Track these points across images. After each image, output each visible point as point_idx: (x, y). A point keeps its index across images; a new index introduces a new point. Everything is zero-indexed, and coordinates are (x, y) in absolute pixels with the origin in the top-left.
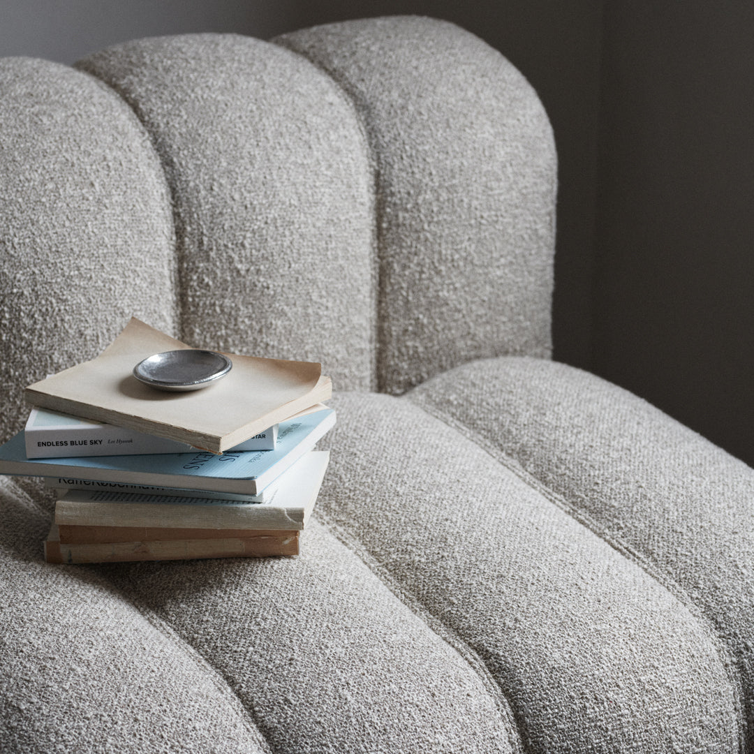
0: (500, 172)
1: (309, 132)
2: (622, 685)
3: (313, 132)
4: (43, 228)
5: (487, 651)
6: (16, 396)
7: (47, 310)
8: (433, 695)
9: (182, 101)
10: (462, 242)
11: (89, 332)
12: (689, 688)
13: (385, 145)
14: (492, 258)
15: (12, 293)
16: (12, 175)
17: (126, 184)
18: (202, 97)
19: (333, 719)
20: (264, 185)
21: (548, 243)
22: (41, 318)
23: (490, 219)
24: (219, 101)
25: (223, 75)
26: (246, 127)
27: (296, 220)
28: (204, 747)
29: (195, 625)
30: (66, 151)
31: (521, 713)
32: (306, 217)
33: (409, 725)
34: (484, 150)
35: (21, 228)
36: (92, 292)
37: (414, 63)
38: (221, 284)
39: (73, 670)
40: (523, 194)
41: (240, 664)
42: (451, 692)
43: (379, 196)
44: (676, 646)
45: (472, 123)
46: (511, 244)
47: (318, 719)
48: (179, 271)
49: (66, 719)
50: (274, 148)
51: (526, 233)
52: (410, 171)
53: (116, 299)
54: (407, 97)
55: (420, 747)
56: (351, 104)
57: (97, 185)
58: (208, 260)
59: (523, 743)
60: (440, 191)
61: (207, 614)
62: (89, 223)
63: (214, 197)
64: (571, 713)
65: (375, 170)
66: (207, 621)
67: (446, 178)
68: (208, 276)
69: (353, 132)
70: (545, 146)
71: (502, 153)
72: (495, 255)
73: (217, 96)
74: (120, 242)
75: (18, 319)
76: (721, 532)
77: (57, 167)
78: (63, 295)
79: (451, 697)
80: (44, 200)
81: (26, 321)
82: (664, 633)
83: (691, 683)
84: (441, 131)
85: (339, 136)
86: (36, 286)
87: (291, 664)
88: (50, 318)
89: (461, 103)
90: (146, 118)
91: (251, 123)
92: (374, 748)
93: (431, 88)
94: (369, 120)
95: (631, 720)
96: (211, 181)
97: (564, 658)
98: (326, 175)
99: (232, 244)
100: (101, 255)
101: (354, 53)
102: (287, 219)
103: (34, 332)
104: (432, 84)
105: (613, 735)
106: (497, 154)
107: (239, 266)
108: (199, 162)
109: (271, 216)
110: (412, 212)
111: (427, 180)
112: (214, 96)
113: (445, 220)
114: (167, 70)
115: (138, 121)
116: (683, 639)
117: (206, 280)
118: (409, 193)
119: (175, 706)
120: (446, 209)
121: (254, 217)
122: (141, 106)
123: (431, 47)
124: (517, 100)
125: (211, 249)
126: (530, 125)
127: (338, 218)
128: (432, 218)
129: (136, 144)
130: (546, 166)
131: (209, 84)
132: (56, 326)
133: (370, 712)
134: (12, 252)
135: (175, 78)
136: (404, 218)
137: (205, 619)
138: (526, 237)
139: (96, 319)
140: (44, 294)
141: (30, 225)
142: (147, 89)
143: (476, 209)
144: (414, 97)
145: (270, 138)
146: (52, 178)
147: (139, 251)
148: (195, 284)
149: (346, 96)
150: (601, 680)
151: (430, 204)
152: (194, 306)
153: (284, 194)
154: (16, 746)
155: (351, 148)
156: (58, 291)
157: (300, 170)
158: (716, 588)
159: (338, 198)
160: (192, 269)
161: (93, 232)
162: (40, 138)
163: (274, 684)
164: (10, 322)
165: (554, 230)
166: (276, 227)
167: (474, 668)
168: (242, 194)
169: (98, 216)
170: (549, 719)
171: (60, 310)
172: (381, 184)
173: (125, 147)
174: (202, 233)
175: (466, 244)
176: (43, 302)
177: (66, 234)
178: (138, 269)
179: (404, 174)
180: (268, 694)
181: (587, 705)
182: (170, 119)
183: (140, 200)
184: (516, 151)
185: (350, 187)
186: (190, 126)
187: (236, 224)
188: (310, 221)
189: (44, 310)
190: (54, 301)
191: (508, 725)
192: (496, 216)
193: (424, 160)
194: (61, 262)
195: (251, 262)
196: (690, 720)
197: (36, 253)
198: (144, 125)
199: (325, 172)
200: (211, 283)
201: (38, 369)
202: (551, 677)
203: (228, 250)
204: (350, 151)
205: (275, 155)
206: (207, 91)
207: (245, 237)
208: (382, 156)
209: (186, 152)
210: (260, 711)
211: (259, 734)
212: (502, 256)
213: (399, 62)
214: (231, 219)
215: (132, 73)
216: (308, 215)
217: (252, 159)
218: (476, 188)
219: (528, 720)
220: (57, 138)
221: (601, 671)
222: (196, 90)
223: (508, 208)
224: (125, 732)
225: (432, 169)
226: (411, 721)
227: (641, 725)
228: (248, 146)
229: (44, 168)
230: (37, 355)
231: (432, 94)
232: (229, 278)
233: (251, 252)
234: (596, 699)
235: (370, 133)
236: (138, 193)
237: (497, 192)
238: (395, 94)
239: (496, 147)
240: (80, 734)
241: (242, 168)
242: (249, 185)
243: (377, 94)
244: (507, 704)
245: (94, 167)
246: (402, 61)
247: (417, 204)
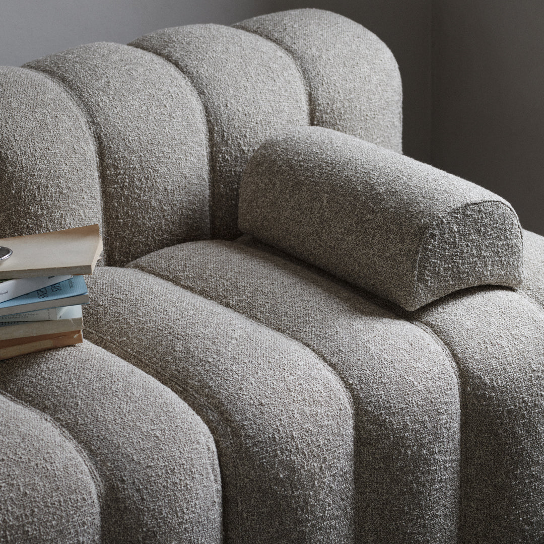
0: (374, 90)
1: (273, 72)
2: (503, 336)
3: (275, 73)
4: (143, 131)
5: (432, 324)
6: (132, 226)
7: (148, 176)
8: (411, 345)
9: (203, 60)
10: (357, 130)
11: (169, 188)
12: (536, 336)
13: (313, 78)
14: (373, 138)
15: (130, 168)
16: (123, 103)
17: (182, 105)
18: (213, 56)
19: (366, 357)
20: (253, 102)
21: (399, 130)
22: (145, 181)
23: (371, 117)
24: (222, 59)
25: (220, 45)
26: (239, 71)
27: (272, 121)
28: (306, 373)
29: (278, 322)
30: (149, 89)
31: (455, 352)
32: (277, 119)
33: (403, 359)
34: (365, 78)
35: (132, 131)
36: (170, 166)
37: (320, 33)
38: (234, 159)
39: (230, 342)
40: (387, 102)
41: (310, 337)
42: (420, 343)
43: (312, 107)
44: (526, 316)
45: (357, 63)
46: (382, 131)
47: (359, 358)
48: (211, 153)
49: (234, 364)
50: (256, 82)
51: (389, 124)
52: (328, 91)
53: (182, 169)
54: (321, 51)
55: (410, 369)
56: (291, 57)
57: (168, 106)
58: (227, 146)
59: (458, 367)
60: (344, 101)
61: (283, 316)
62: (167, 127)
63: (228, 110)
64: (480, 351)
65: (309, 92)
66: (284, 320)
67: (347, 94)
68: (227, 154)
69: (295, 71)
70: (396, 74)
71: (375, 79)
72: (375, 137)
73: (220, 55)
74: (182, 137)
75: (133, 182)
76: (536, 262)
77: (146, 97)
78: (156, 167)
79: (420, 345)
80: (142, 115)
81: (137, 183)
82: (519, 310)
83: (537, 334)
84: (342, 69)
85: (289, 74)
86: (142, 163)
87: (337, 334)
88: (150, 181)
89: (350, 53)
90: (185, 70)
91: (242, 69)
92: (388, 370)
93: (332, 46)
94: (302, 64)
95: (510, 353)
96: (226, 101)
97: (472, 325)
98: (285, 96)
99: (240, 136)
100: (174, 145)
101: (285, 29)
102: (267, 120)
103: (141, 189)
104: (333, 44)
105: (502, 361)
106: (372, 80)
107: (244, 148)
108: (218, 92)
109: (259, 119)
110: (330, 114)
111: (337, 96)
112: (219, 56)
113: (348, 118)
114: (188, 44)
115: (180, 72)
116: (529, 313)
117: (227, 157)
118: (328, 104)
119: (286, 356)
120: (348, 112)
121: (250, 120)
122: (180, 63)
123: (327, 24)
124: (379, 49)
125: (229, 139)
126: (388, 63)
127: (293, 119)
128: (341, 117)
129: (183, 83)
130: (397, 86)
131: (214, 49)
132: (153, 185)
133: (383, 353)
134: (129, 145)
135: (194, 48)
136: (326, 118)
137: (283, 319)
138: (389, 126)
139: (173, 180)
140: (146, 167)
141: (136, 129)
142: (181, 55)
143: (364, 111)
144: (324, 51)
145: (253, 77)
146: (144, 104)
147: (192, 142)
148: (221, 159)
149: (287, 53)
150: (492, 334)
151: (340, 109)
152: (220, 172)
153: (265, 107)
154: (212, 378)
155: (296, 80)
156: (153, 166)
157: (271, 93)
158: (540, 289)
159: (292, 108)
160: (219, 151)
161: (169, 132)
162: (134, 82)
163: (331, 344)
164: (129, 184)
165: (402, 123)
166: (262, 125)
167: (427, 333)
168: (243, 108)
169: (170, 123)
170: (470, 354)
171: (154, 176)
172: (313, 99)
173: (178, 85)
174: (224, 130)
175: (359, 131)
176: (146, 172)
177: (155, 133)
178: (192, 152)
179: (325, 93)
180: (330, 348)
181: (488, 346)
182: (198, 69)
183: (190, 113)
184: (382, 78)
185: (297, 102)
186: (210, 72)
187: (241, 125)
188: (279, 121)
189: (146, 176)
190: (151, 171)
191: (450, 359)
192: (374, 115)
193: (335, 85)
194: (154, 149)
195: (250, 145)
196: (538, 353)
197: (141, 144)
198: (184, 74)
199: (284, 94)
200: (229, 158)
201: (144, 210)
202: (468, 334)
203: (238, 139)
204: (295, 82)
205: (257, 86)
206: (214, 53)
207: (246, 132)
208: (312, 84)
209: (210, 86)
210: (327, 357)
211: (329, 367)
212: (378, 137)
213: (312, 33)
214: (238, 122)
215: (168, 47)
216: (278, 118)
217: (246, 88)
218: (363, 99)
219: (459, 355)
220: (143, 82)
221: (492, 329)
222: (208, 53)
223: (380, 110)
224: (265, 368)
225: (339, 90)
226: (404, 357)
227: (515, 356)
228: (242, 81)
229: (139, 98)
230: (143, 202)
231: (333, 49)
232: (239, 155)
233: (250, 140)
234: (491, 343)
235: (304, 72)
236: (189, 110)
237: (374, 101)
238: (314, 50)
239: (371, 76)
240: (243, 370)
241: (241, 93)
242: (246, 102)
243: (304, 51)
244: (447, 349)
245: (165, 97)
246: (313, 32)
247: (333, 109)
